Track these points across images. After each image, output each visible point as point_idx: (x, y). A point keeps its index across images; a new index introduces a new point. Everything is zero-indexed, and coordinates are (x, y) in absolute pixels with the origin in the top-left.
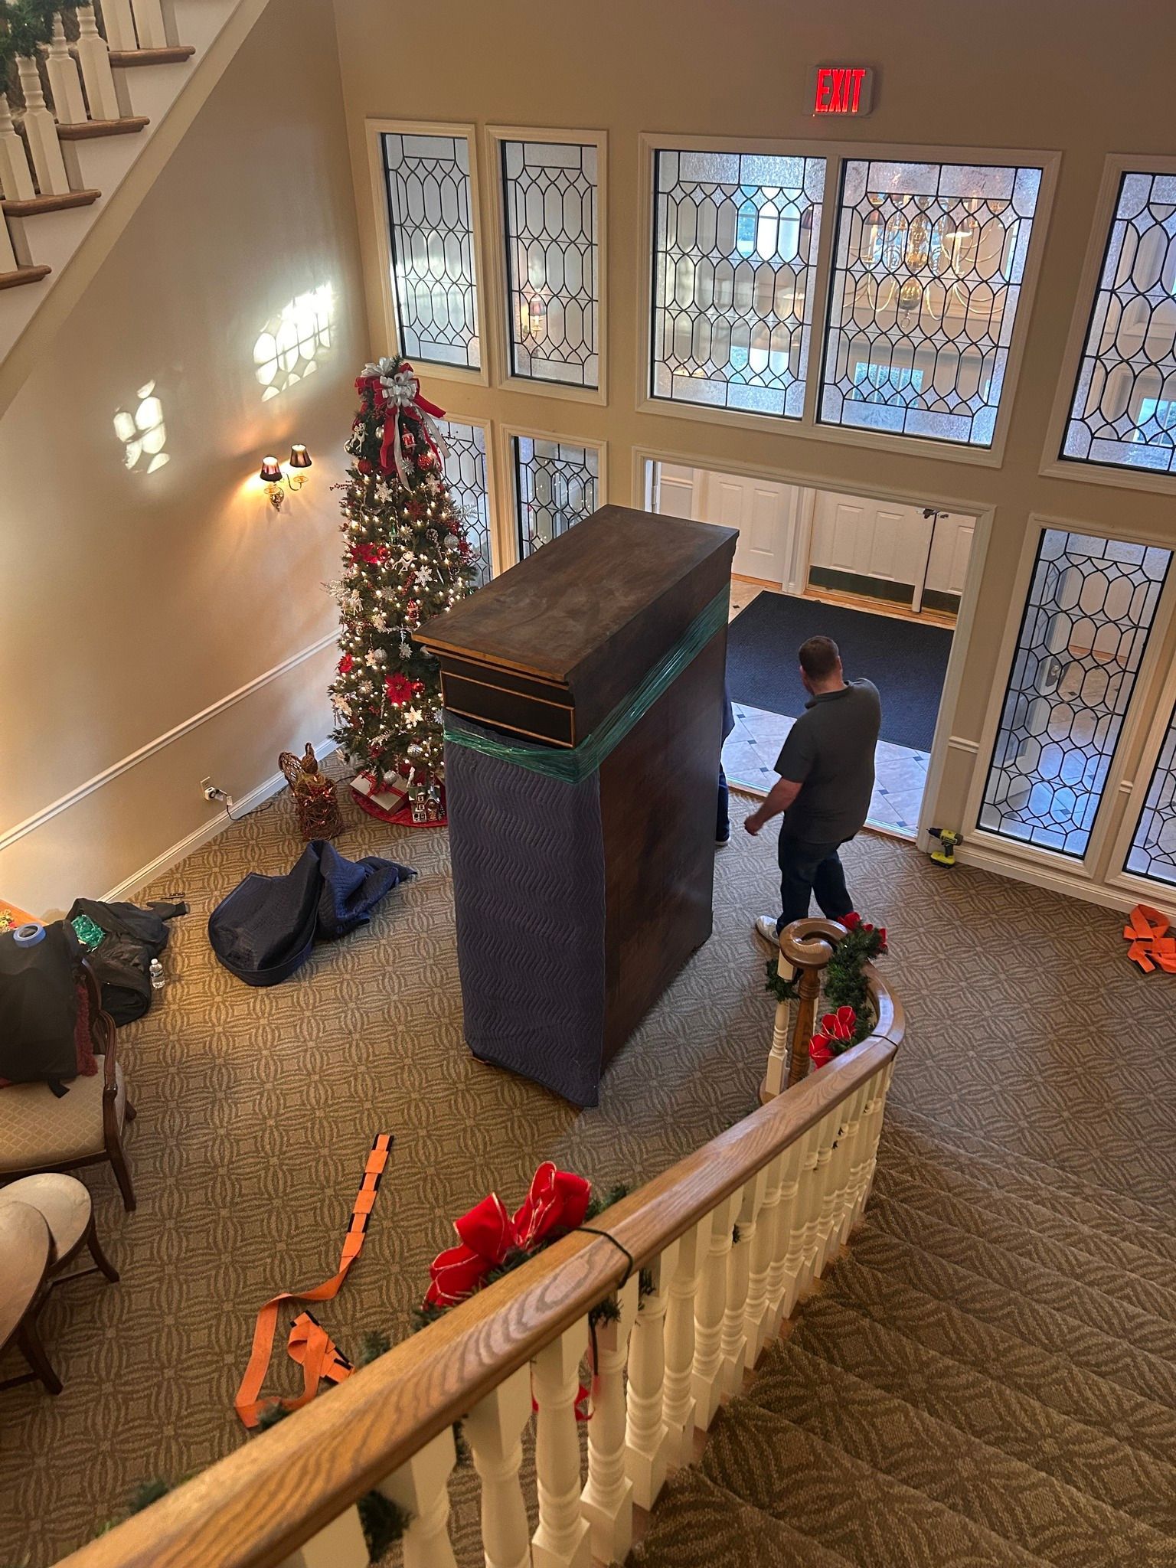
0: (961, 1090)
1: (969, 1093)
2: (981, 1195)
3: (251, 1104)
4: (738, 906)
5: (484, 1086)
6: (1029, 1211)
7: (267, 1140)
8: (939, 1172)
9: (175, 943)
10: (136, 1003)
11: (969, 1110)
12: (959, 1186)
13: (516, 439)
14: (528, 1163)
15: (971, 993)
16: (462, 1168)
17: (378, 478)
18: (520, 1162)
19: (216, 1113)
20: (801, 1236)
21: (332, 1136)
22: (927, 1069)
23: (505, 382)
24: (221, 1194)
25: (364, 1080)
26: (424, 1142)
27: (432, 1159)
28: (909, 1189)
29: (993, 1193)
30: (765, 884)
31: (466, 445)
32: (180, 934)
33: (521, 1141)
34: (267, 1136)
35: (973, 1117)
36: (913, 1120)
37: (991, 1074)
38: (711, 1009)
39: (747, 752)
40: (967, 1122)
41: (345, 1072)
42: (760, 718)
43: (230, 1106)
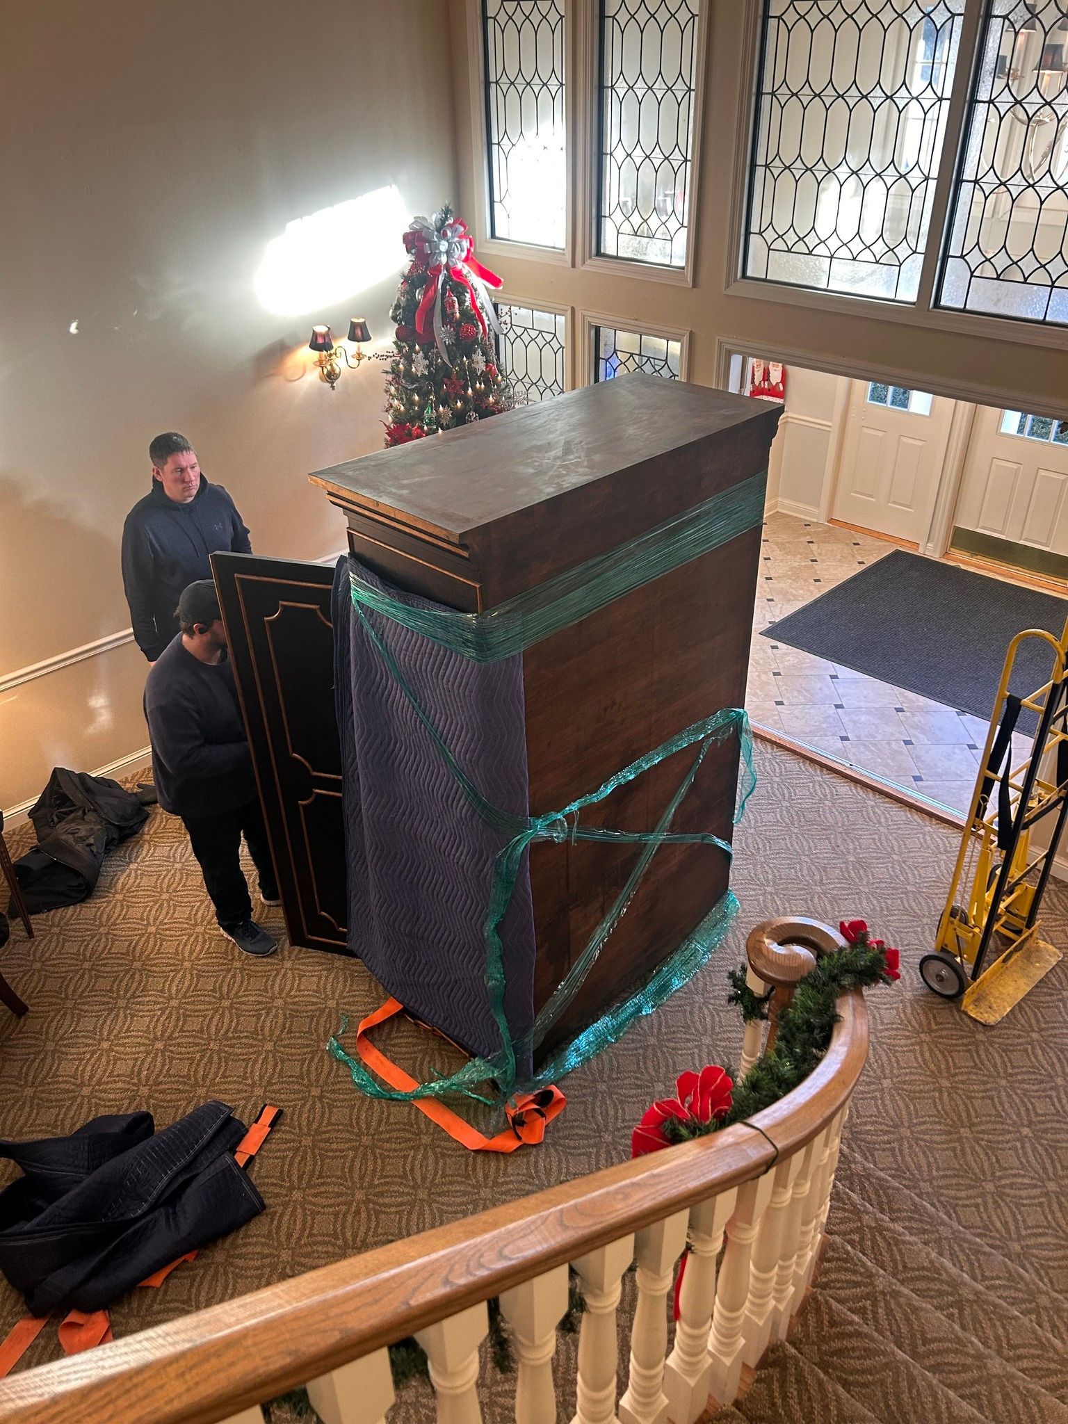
0: (1001, 1178)
1: (1011, 1186)
2: (969, 1361)
3: (147, 1019)
4: (769, 889)
5: (404, 1050)
6: (1038, 1403)
7: (146, 1065)
8: (916, 1310)
9: (149, 831)
10: (79, 885)
11: (1006, 1210)
12: (940, 1340)
13: (597, 330)
14: (420, 1157)
15: (1043, 1050)
16: (342, 1146)
17: (417, 347)
18: (412, 1153)
19: (108, 1023)
20: (654, 1376)
21: (216, 1074)
22: (959, 1140)
23: (588, 262)
24: (72, 1118)
25: (276, 1016)
26: (314, 1103)
27: (315, 1126)
28: (850, 1335)
29: (989, 1362)
30: (809, 869)
31: (548, 337)
32: (158, 820)
33: (423, 1126)
34: (149, 1060)
35: (1010, 1220)
36: (916, 1211)
37: (1048, 1166)
38: (701, 1008)
39: (829, 717)
40: (999, 1225)
41: (260, 1003)
42: (855, 681)
43: (126, 1017)
